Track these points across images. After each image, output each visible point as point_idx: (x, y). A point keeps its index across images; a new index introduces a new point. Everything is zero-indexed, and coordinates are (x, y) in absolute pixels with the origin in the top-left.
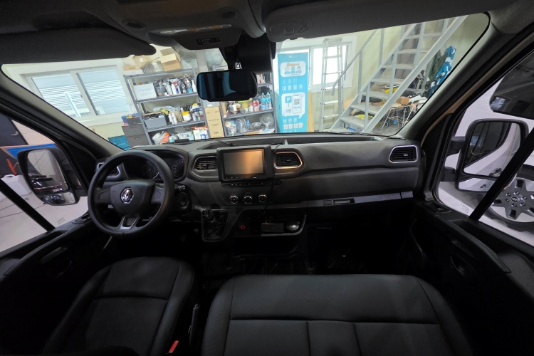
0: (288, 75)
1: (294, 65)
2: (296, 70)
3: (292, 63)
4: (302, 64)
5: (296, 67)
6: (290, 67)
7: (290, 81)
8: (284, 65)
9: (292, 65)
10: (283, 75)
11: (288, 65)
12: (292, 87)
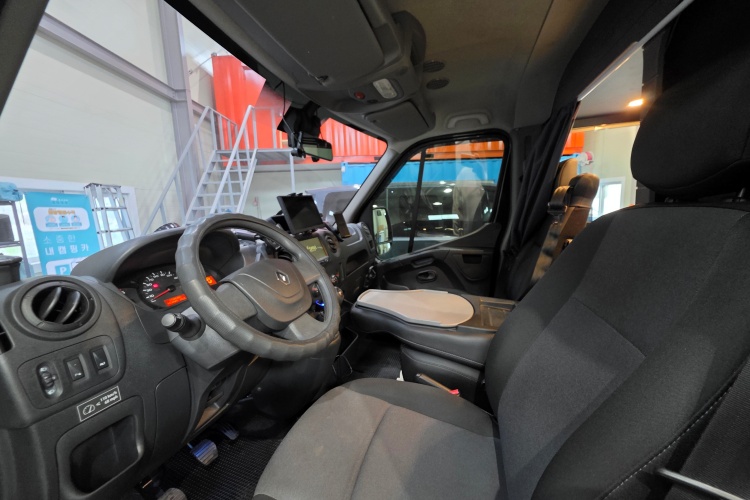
0: (54, 229)
1: (65, 212)
2: (70, 221)
3: (58, 209)
4: (81, 212)
5: (69, 217)
6: (58, 216)
7: (60, 239)
8: (42, 212)
9: (60, 212)
10: (43, 228)
11: (51, 212)
12: (68, 249)
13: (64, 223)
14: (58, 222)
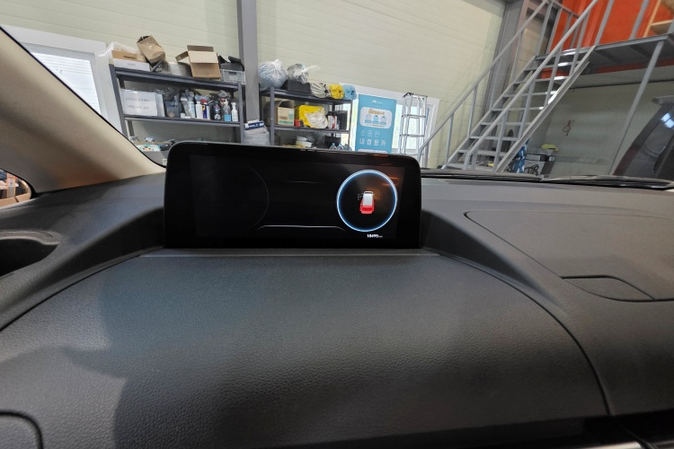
0: (369, 125)
2: (380, 120)
3: (375, 109)
4: (388, 113)
5: (380, 116)
7: (370, 133)
9: (376, 113)
10: (363, 123)
11: (371, 112)
12: (373, 143)
13: (376, 122)
14: (372, 120)
